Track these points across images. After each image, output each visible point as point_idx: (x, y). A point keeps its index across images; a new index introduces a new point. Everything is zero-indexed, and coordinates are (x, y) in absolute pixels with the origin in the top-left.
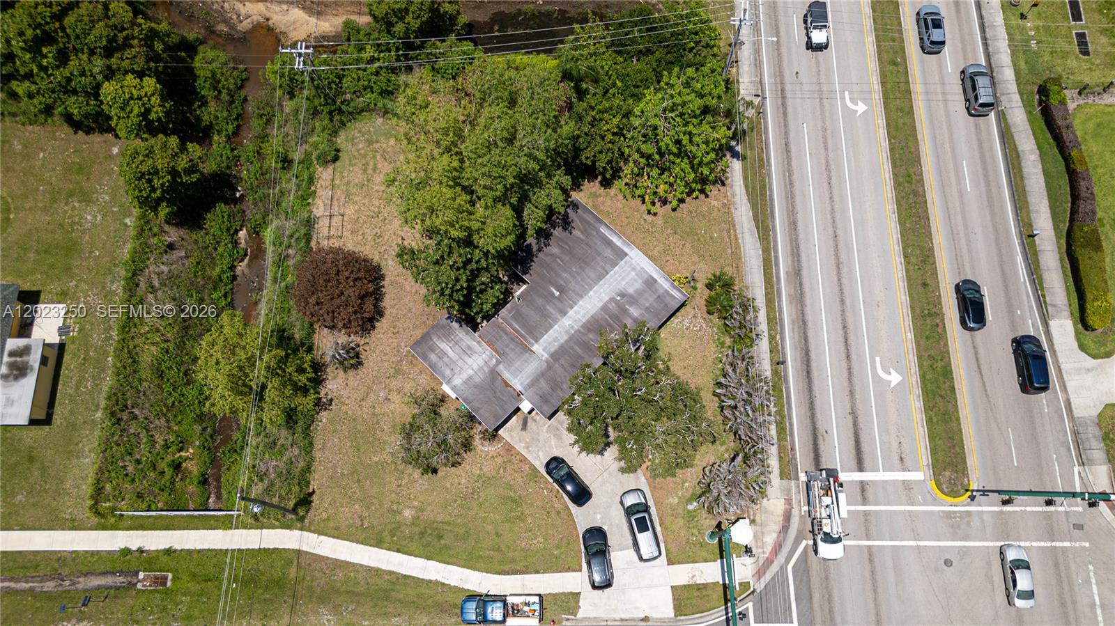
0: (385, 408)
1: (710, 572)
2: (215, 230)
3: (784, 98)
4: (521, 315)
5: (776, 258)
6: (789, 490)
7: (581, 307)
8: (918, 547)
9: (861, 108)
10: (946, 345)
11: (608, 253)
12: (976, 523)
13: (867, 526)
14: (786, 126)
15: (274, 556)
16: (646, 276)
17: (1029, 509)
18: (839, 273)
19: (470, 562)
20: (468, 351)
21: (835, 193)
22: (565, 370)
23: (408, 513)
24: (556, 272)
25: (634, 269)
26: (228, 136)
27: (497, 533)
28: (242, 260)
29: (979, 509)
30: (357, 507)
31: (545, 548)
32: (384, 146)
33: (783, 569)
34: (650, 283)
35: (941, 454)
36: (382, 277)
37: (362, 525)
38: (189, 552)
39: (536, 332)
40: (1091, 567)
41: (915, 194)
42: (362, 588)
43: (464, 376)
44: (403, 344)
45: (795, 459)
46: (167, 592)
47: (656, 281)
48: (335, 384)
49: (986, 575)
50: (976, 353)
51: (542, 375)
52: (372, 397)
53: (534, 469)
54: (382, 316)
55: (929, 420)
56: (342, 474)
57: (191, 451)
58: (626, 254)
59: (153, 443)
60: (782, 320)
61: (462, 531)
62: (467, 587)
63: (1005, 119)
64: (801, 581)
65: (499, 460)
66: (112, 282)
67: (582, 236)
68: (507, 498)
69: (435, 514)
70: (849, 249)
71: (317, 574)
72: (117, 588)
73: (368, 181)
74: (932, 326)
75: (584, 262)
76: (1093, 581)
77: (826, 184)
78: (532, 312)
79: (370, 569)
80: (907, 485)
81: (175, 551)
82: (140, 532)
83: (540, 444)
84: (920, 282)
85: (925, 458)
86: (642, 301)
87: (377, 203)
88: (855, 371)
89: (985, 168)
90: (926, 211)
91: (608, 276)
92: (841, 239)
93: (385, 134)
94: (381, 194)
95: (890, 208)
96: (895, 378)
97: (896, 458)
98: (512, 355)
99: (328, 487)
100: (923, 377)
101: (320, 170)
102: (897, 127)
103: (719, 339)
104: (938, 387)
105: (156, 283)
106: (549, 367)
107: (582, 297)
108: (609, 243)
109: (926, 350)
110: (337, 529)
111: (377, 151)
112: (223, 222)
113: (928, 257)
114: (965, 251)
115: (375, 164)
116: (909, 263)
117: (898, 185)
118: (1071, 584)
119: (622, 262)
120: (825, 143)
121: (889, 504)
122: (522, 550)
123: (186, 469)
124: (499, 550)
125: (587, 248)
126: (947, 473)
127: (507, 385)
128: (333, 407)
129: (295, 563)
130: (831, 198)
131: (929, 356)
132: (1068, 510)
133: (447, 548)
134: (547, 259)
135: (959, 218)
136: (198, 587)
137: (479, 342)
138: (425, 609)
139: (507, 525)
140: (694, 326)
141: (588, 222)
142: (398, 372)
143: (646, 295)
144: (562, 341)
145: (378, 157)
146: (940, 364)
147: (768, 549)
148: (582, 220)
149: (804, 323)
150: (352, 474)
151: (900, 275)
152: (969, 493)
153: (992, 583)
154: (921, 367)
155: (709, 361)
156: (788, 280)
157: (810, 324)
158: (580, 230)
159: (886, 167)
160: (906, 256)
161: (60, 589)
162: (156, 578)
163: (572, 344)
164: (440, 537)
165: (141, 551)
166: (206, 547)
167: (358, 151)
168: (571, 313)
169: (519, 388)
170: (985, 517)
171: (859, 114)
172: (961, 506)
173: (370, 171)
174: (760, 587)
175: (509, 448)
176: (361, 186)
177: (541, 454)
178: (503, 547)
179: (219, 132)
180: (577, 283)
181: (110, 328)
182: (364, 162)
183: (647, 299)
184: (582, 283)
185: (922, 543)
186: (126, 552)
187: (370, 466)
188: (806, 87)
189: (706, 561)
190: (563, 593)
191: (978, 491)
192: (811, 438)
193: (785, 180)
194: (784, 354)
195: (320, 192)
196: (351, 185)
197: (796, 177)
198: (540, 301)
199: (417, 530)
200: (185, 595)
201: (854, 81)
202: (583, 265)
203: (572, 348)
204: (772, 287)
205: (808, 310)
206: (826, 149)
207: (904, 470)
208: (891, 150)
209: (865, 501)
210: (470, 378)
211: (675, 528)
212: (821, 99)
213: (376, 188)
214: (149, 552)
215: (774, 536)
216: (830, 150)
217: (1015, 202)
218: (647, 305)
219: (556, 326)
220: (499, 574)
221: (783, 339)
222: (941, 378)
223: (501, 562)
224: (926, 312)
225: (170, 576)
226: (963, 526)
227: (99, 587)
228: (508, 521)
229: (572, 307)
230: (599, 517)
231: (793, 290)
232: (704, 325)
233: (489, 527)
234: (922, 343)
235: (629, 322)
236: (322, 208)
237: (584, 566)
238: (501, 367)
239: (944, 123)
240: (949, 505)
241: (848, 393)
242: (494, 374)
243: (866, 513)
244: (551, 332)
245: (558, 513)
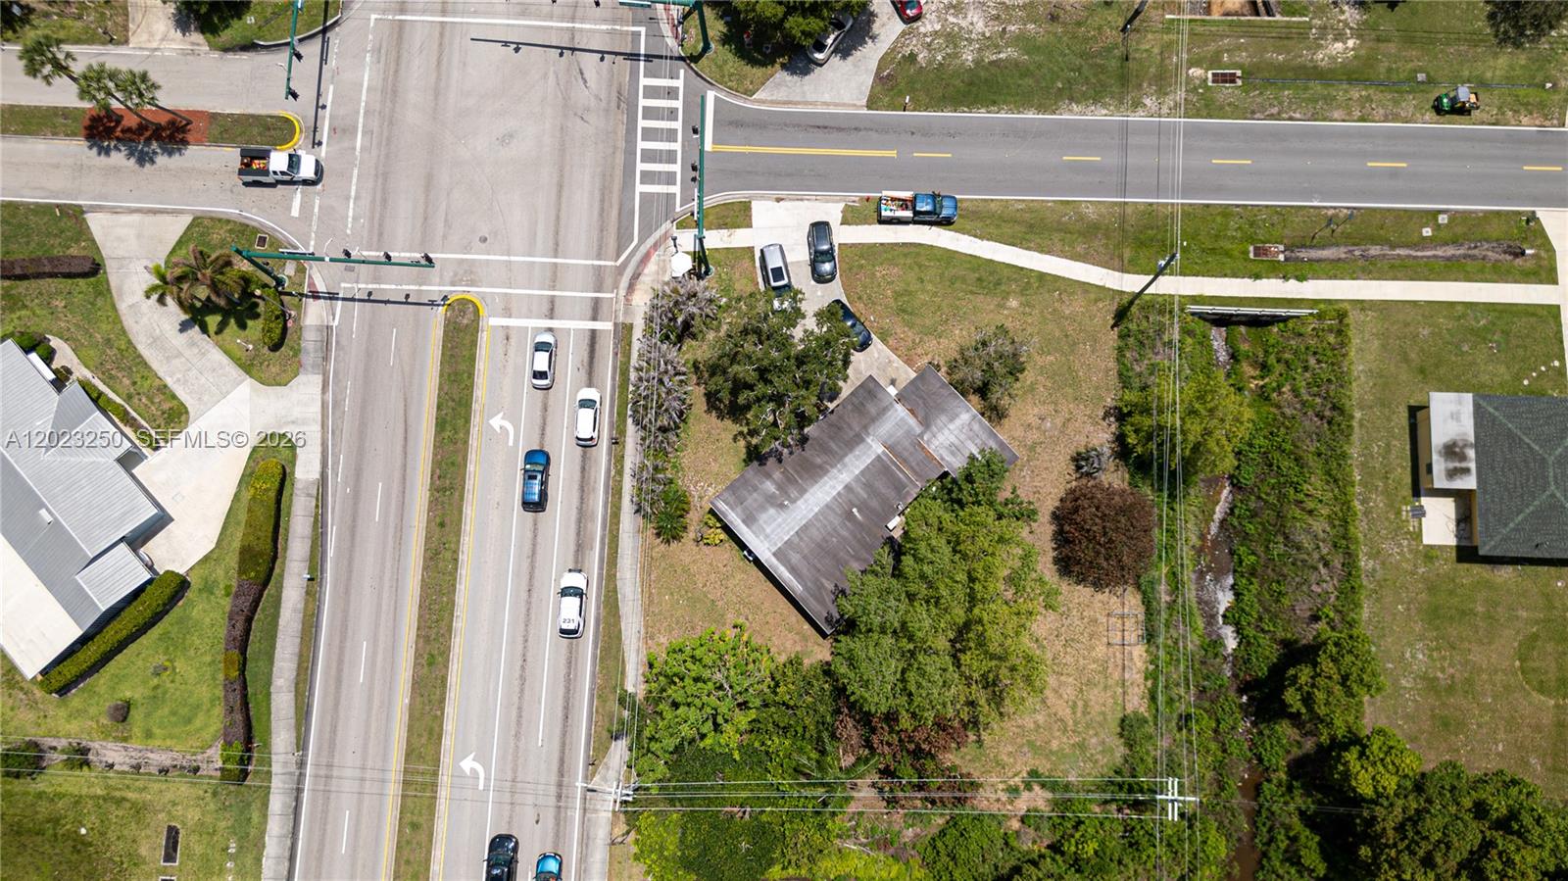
0: (1043, 410)
1: (715, 239)
2: (1264, 640)
3: (560, 785)
4: (896, 488)
5: (601, 568)
6: (626, 313)
7: (828, 493)
8: (509, 255)
9: (468, 764)
10: (435, 455)
11: (795, 558)
12: (448, 275)
13: (555, 276)
14: (563, 745)
15: (1148, 268)
16: (754, 528)
17: (393, 287)
18: (534, 545)
19: (950, 256)
20: (954, 449)
21: (520, 647)
22: (849, 425)
23: (1013, 303)
24: (855, 537)
25: (767, 536)
26: (1269, 781)
27: (922, 282)
28: (1227, 610)
29: (441, 288)
30: (1067, 312)
31: (874, 266)
32: (1065, 740)
33: (641, 241)
34: (749, 520)
35: (467, 342)
36: (1056, 561)
37: (1060, 294)
38: (1235, 276)
39: (880, 467)
40: (349, 232)
41: (427, 640)
42: (1056, 236)
43: (958, 422)
44: (1028, 479)
45: (614, 343)
46: (1251, 240)
47: (744, 521)
48: (1102, 437)
49: (450, 227)
50: (405, 446)
51: (873, 420)
52: (1059, 421)
53: (884, 340)
54: (1054, 513)
55: (471, 375)
56: (1085, 344)
57: (1252, 385)
58: (774, 554)
59: (1295, 391)
60: (606, 492)
61: (958, 285)
62: (952, 233)
63: (298, 738)
64: (627, 229)
65: (919, 351)
66: (1374, 570)
67: (824, 581)
68: (911, 314)
69: (986, 303)
70: (517, 574)
71: (1101, 249)
72: (1303, 246)
73: (1081, 690)
74: (445, 477)
75: (823, 549)
76: (350, 220)
77: (529, 660)
78: (883, 491)
79: (1049, 253)
80: (507, 312)
81: (1250, 277)
82: (1290, 296)
83: (876, 364)
84: (447, 529)
85: (484, 338)
86: (761, 499)
87: (1069, 659)
88: (537, 431)
89: (340, 671)
90: (420, 616)
91: (797, 529)
92: (524, 587)
93: (1065, 756)
94: (1065, 671)
95: (459, 624)
96: (497, 422)
97: (513, 341)
98: (907, 444)
99: (1099, 332)
100: (468, 421)
101: (1142, 710)
102: (431, 732)
103: (677, 472)
104: (453, 409)
105: (1323, 571)
106: (865, 428)
107: (827, 506)
108: (793, 570)
109: (456, 452)
110: (1086, 292)
111: (1074, 732)
112: (1256, 652)
113: (431, 558)
114: (388, 565)
115: (1074, 713)
116: (454, 552)
117: (445, 653)
118: (372, 219)
119: (779, 545)
120: (520, 716)
121: (529, 296)
122: (897, 265)
123: (1255, 369)
124: (920, 266)
125: (818, 565)
126: (465, 321)
127: (912, 411)
128: (1101, 413)
129: (1126, 262)
130: (526, 641)
131: (456, 443)
132: (355, 285)
133: (973, 270)
134: (865, 555)
135: (384, 608)
136: (1222, 244)
137: (942, 459)
138: (992, 215)
139: (912, 288)
140: (703, 487)
141: (816, 599)
142: (1032, 448)
143: (755, 505)
144: (850, 456)
145: (1071, 723)
146: (447, 434)
147: (654, 258)
148: (821, 602)
149: (582, 489)
150: (1075, 344)
151: (467, 539)
152: (448, 302)
153: (446, 221)
154: (468, 432)
155: (691, 446)
156: (593, 539)
157: (576, 486)
158: (826, 589)
159: (454, 679)
160: (456, 560)
161: (1363, 247)
162: (1266, 255)
163: (841, 452)
164: (979, 279)
165: (1285, 278)
166: (1218, 279)
167: (1096, 734)
168: (840, 488)
169: (899, 407)
170: (438, 280)
171: (472, 756)
172: (457, 292)
173: (1080, 704)
174: (667, 225)
175: (909, 362)
176: (1089, 683)
177: (876, 355)
178: (916, 269)
179: (1280, 785)
180: (831, 523)
181: (1366, 514)
182: (1088, 717)
183: (756, 500)
184: (825, 522)
185: (505, 258)
186: (1301, 278)
187: (1056, 350)
188: (530, 800)
189: (717, 249)
190: (857, 224)
191: (438, 305)
192: (595, 364)
193: (576, 669)
194: (610, 453)
195: (1139, 678)
196: (1102, 685)
197: (563, 671)
198: (874, 504)
199: (1003, 288)
200: (1233, 237)
201: (468, 803)
202: (825, 545)
203: (840, 447)
204: (611, 531)
205: (575, 502)
206: (520, 708)
207: (507, 327)
208: (442, 700)
209: (552, 300)
210: (952, 420)
211: (745, 281)
212: (513, 781)
213: (1071, 680)
214: (1277, 277)
215: (646, 271)
216: (516, 706)
217: (317, 626)
218: (755, 495)
219: (857, 472)
220: (920, 244)
221: (608, 471)
222: (448, 419)
223: (918, 254)
224: (448, 493)
225: (1251, 256)
226: (461, 272)
227: (1323, 247)
228: (910, 293)
229: (839, 494)
230: (819, 293)
231: (589, 525)
232: (692, 488)
233: (930, 287)
234: (460, 459)
235: (777, 475)
236: (1136, 658)
237: (836, 248)
238: (918, 429)
239: (372, 735)
240: (473, 292)
241: (550, 409)
242: (926, 423)
243: (553, 288)
244: (862, 467)
245: (860, 298)
